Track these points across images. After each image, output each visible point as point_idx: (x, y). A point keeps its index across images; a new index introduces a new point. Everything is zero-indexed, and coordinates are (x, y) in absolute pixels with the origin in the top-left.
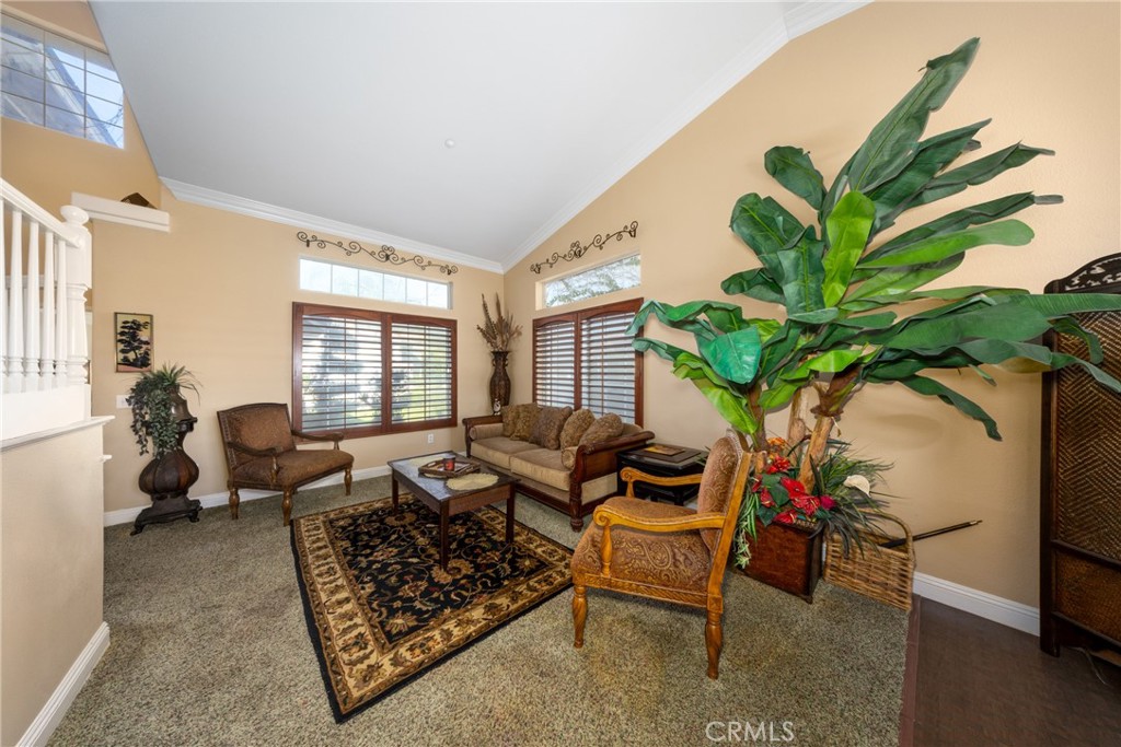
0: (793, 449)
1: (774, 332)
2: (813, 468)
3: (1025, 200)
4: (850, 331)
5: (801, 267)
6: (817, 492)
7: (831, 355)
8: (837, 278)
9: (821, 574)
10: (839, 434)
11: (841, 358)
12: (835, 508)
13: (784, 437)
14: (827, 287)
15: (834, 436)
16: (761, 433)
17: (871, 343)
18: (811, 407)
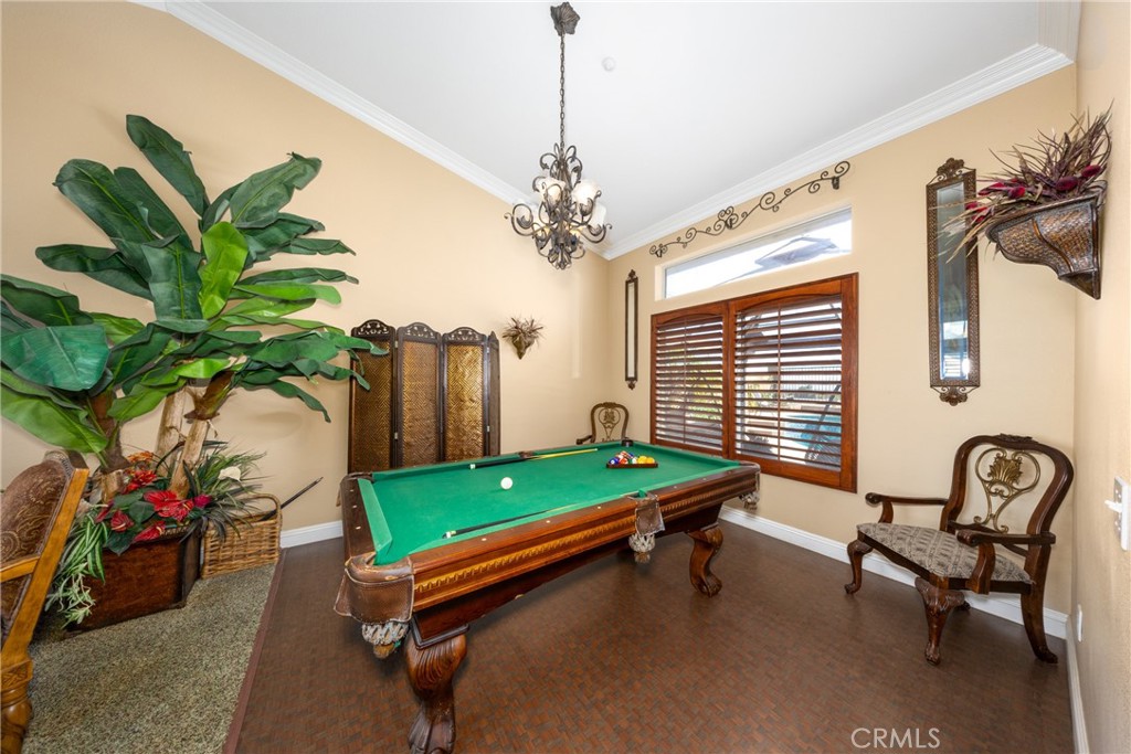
0: (163, 460)
1: (136, 332)
2: (187, 473)
3: (338, 276)
4: (225, 343)
5: (173, 270)
6: (191, 495)
7: (201, 364)
8: (217, 291)
9: (198, 576)
10: (216, 434)
11: (211, 366)
12: (210, 504)
13: (152, 450)
14: (206, 297)
15: (211, 437)
16: (113, 450)
17: (245, 354)
18: (185, 413)
